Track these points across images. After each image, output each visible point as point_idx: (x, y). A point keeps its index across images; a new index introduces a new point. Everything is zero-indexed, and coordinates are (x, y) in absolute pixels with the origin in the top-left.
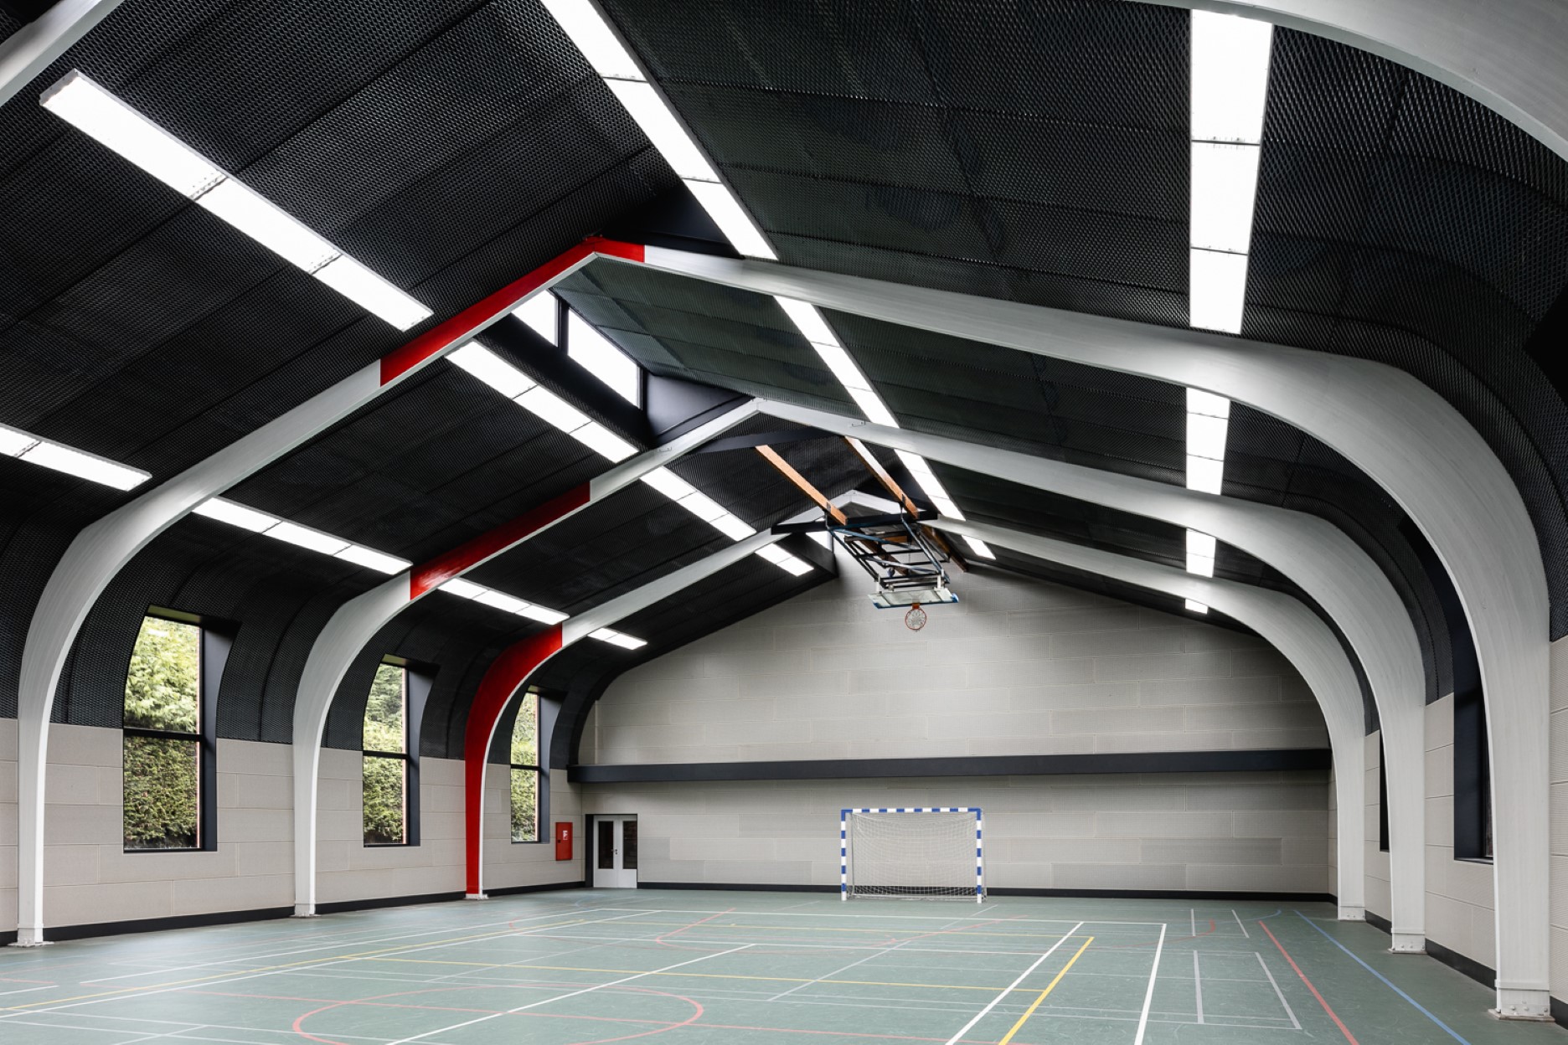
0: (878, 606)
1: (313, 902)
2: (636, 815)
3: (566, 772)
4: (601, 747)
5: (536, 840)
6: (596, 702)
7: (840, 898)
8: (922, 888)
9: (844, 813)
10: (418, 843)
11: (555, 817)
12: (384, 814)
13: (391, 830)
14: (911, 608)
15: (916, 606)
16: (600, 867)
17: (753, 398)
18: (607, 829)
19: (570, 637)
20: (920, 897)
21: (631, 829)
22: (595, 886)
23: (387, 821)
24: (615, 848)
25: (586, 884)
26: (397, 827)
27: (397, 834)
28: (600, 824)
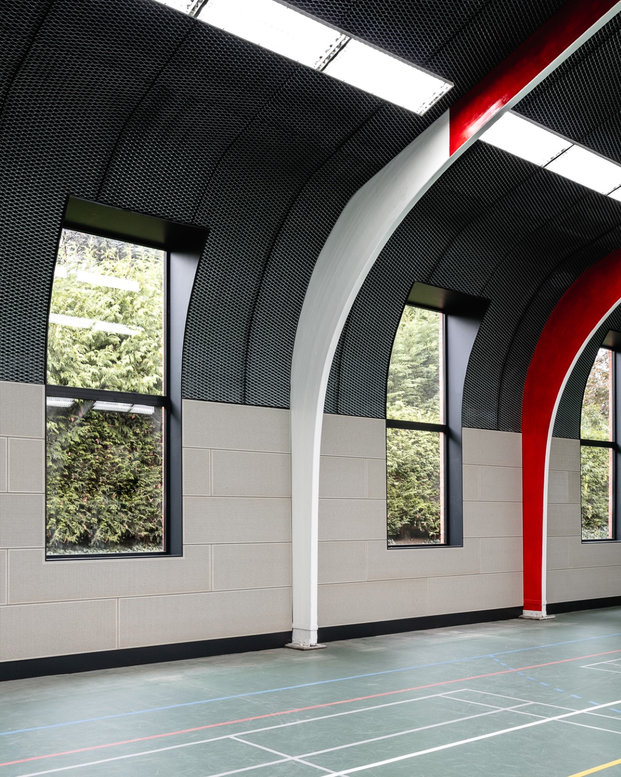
1: (314, 627)
5: (610, 537)
10: (460, 544)
12: (420, 506)
13: (428, 525)
23: (424, 515)
26: (434, 521)
27: (435, 528)
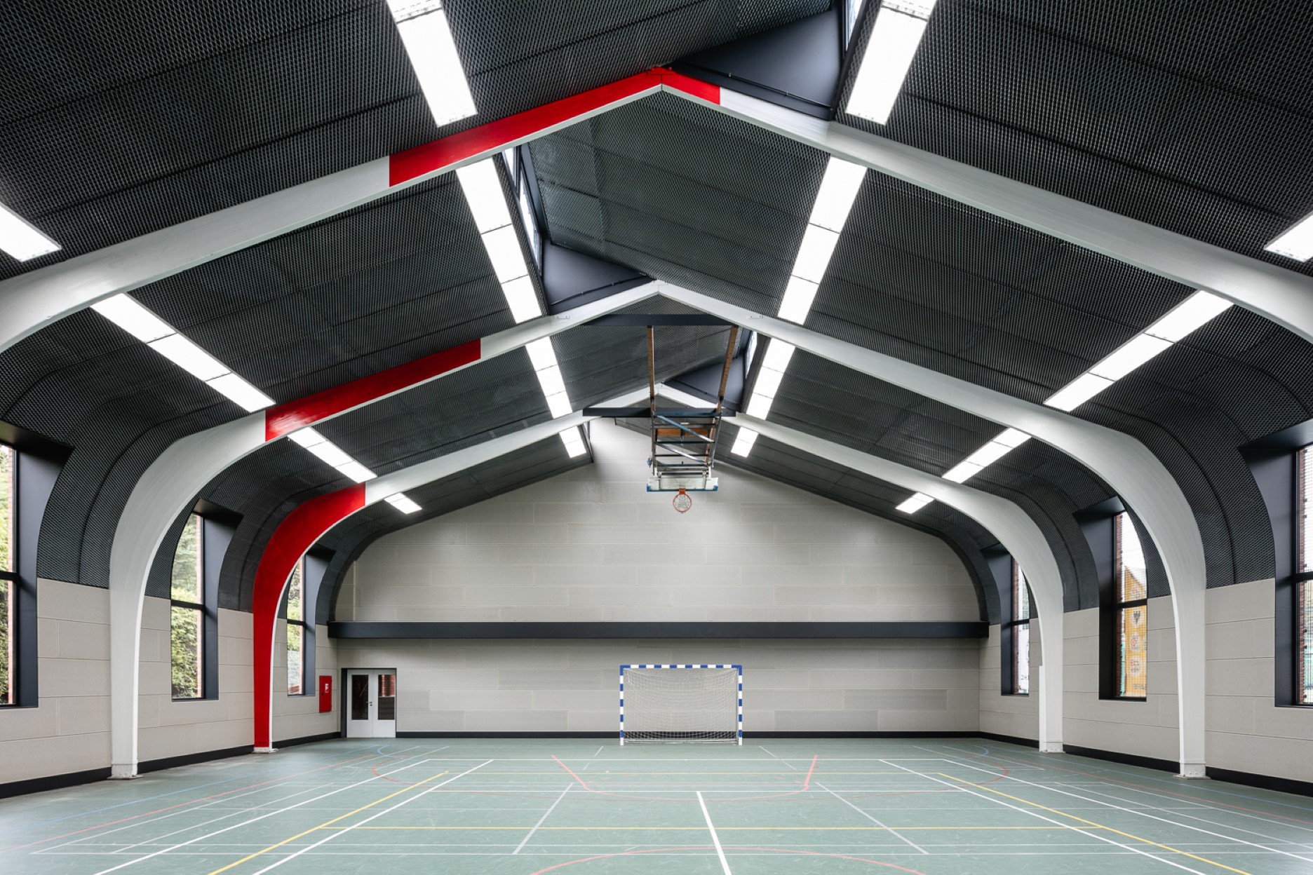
0: (649, 489)
1: (135, 761)
2: (395, 669)
3: (326, 627)
4: (359, 605)
5: (301, 693)
6: (355, 562)
7: (619, 743)
8: (687, 733)
9: (622, 667)
11: (320, 672)
14: (678, 493)
15: (682, 491)
16: (354, 718)
17: (655, 279)
18: (361, 683)
19: (371, 498)
20: (685, 740)
21: (387, 681)
22: (348, 736)
24: (370, 700)
25: (340, 736)
28: (354, 677)
